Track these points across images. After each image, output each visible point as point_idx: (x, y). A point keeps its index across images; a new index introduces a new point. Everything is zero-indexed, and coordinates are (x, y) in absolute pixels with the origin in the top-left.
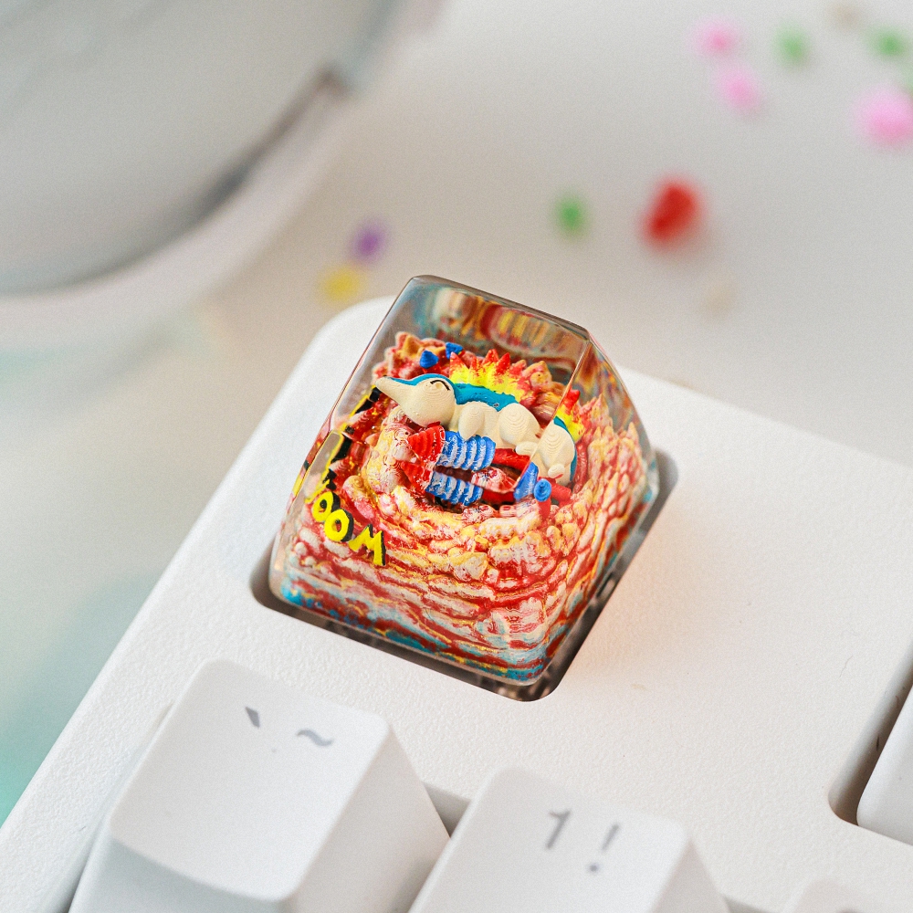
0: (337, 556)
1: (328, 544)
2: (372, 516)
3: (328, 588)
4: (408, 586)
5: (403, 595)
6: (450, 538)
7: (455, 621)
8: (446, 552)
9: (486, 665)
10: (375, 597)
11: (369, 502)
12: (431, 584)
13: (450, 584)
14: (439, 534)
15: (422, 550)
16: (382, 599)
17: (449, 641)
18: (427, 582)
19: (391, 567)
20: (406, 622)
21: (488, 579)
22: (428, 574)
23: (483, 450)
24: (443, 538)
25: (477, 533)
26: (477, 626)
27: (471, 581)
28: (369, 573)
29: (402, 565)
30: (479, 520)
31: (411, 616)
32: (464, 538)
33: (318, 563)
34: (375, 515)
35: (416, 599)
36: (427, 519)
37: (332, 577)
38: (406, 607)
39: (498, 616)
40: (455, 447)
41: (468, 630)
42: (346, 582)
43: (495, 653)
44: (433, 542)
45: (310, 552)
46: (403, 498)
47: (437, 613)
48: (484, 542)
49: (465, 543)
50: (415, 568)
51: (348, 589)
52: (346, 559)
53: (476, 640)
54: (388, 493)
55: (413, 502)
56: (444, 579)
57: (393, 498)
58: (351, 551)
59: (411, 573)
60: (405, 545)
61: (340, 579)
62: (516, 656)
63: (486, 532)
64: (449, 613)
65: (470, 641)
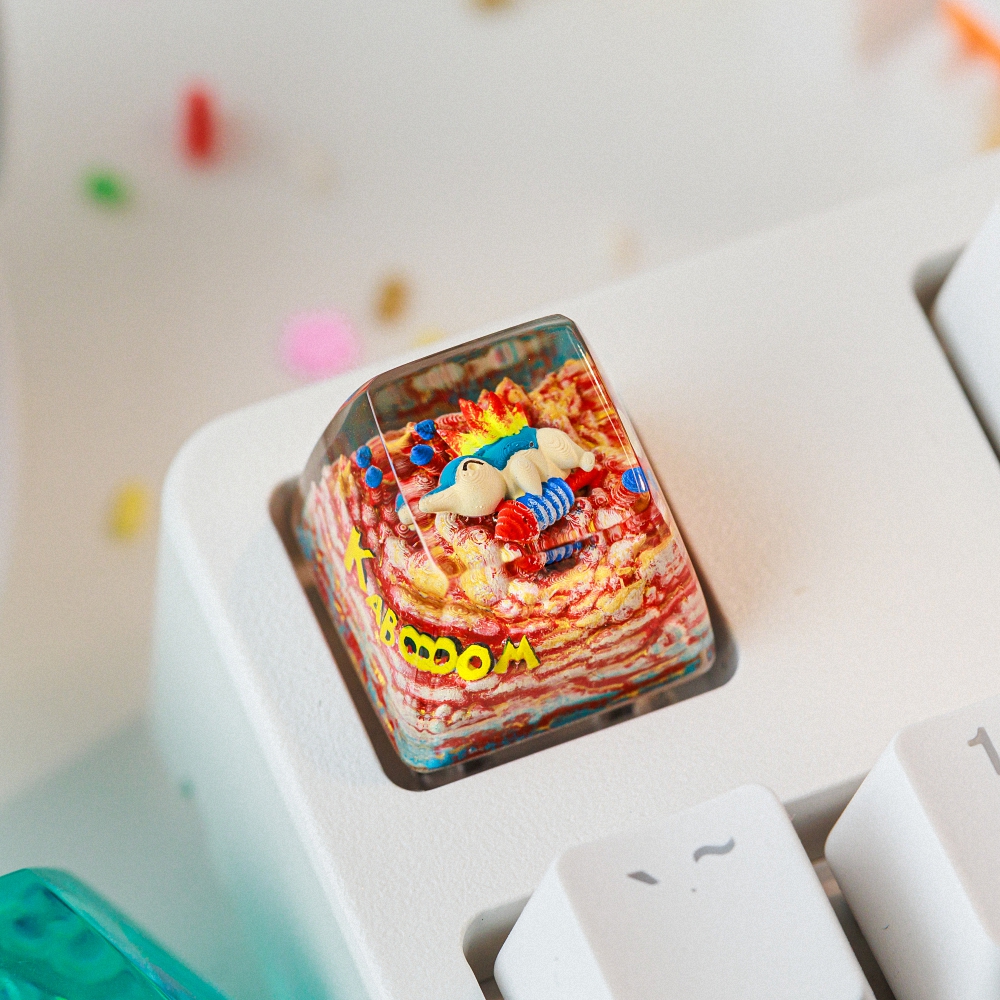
0: (486, 691)
1: (471, 687)
2: (498, 629)
3: (483, 726)
4: (569, 665)
5: (566, 677)
6: (588, 592)
7: (626, 662)
8: (594, 607)
9: (661, 680)
10: (535, 700)
11: (487, 620)
12: (593, 646)
13: (614, 633)
14: (575, 596)
15: (565, 623)
16: (543, 696)
17: (621, 685)
18: (588, 647)
19: (546, 661)
20: (575, 698)
21: (649, 601)
22: (584, 639)
23: (561, 492)
24: (582, 597)
25: (613, 568)
26: (652, 650)
27: (634, 614)
28: (527, 682)
29: (554, 651)
30: (601, 556)
31: (578, 690)
32: (603, 582)
33: (466, 711)
34: (500, 626)
35: (579, 671)
36: (555, 591)
37: (486, 713)
38: (571, 685)
39: (672, 626)
40: (541, 508)
41: (643, 660)
42: (499, 709)
43: (673, 662)
44: (572, 608)
45: (454, 706)
46: (523, 589)
47: (604, 669)
48: (628, 571)
49: (607, 585)
50: (570, 644)
51: (505, 712)
52: (497, 686)
53: (652, 663)
54: (505, 597)
55: (536, 586)
56: (605, 632)
57: (513, 599)
58: (499, 675)
59: (567, 652)
60: (546, 631)
61: (493, 710)
62: (693, 651)
63: (620, 562)
64: (618, 659)
65: (644, 670)
